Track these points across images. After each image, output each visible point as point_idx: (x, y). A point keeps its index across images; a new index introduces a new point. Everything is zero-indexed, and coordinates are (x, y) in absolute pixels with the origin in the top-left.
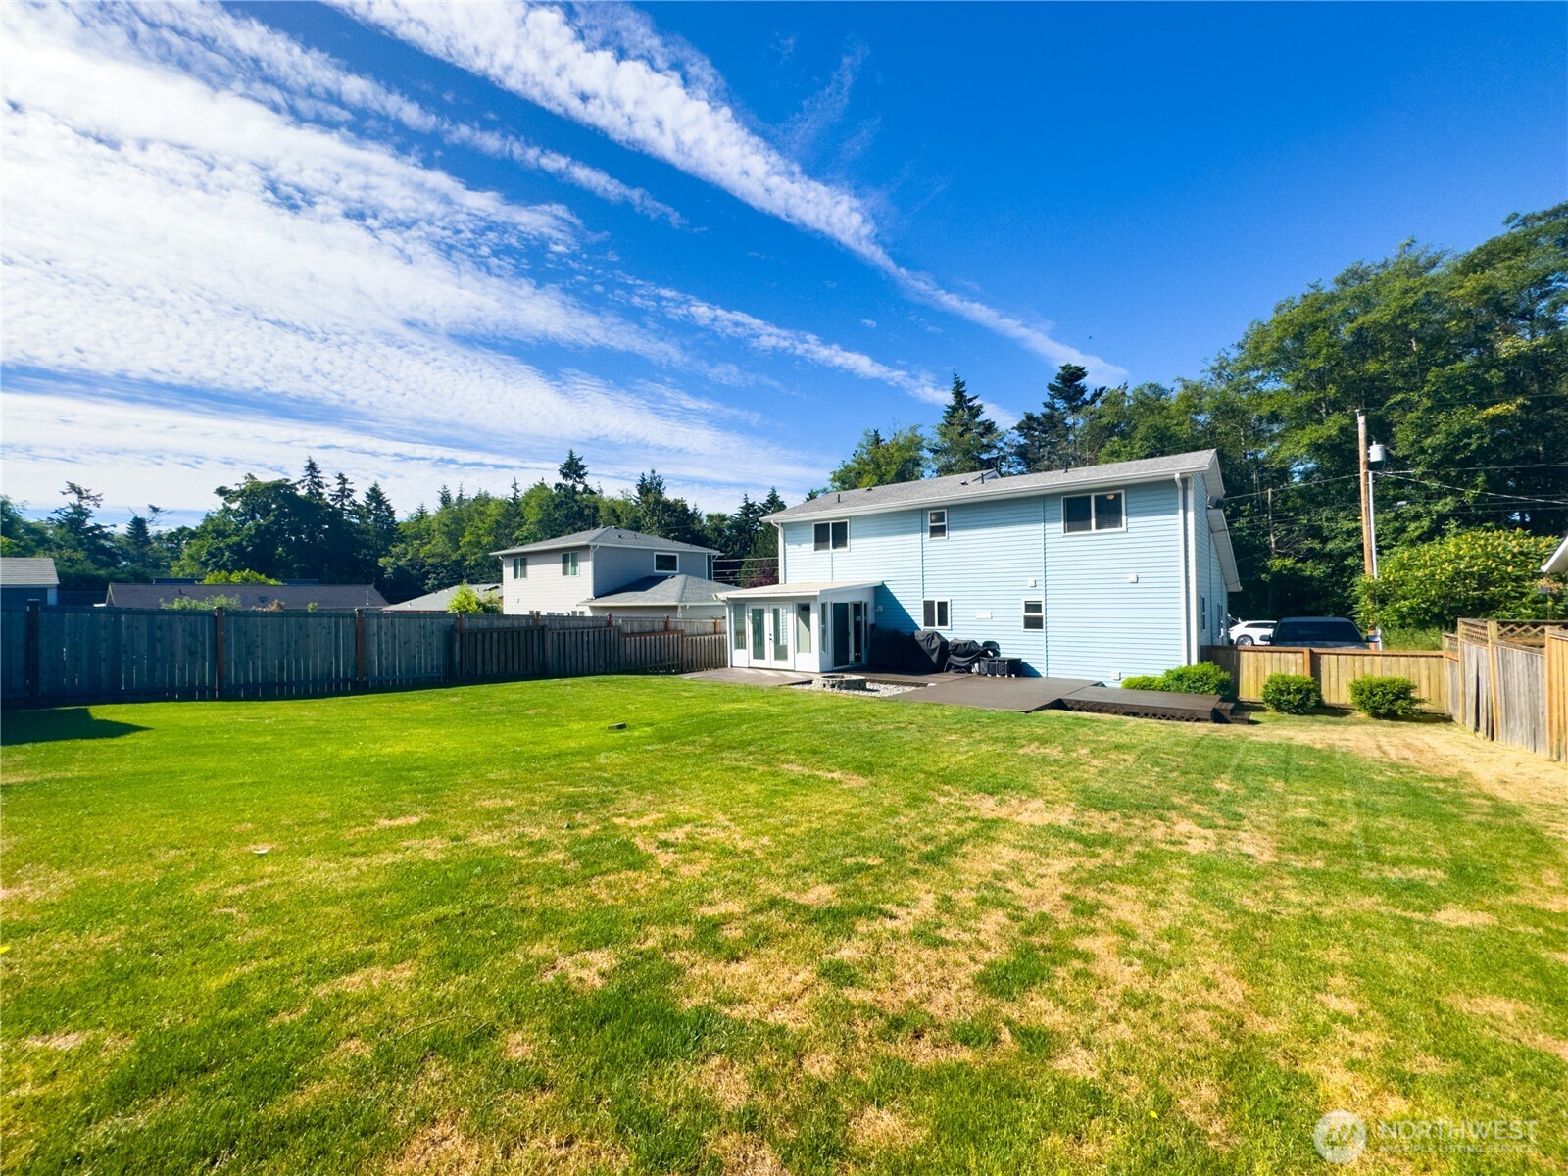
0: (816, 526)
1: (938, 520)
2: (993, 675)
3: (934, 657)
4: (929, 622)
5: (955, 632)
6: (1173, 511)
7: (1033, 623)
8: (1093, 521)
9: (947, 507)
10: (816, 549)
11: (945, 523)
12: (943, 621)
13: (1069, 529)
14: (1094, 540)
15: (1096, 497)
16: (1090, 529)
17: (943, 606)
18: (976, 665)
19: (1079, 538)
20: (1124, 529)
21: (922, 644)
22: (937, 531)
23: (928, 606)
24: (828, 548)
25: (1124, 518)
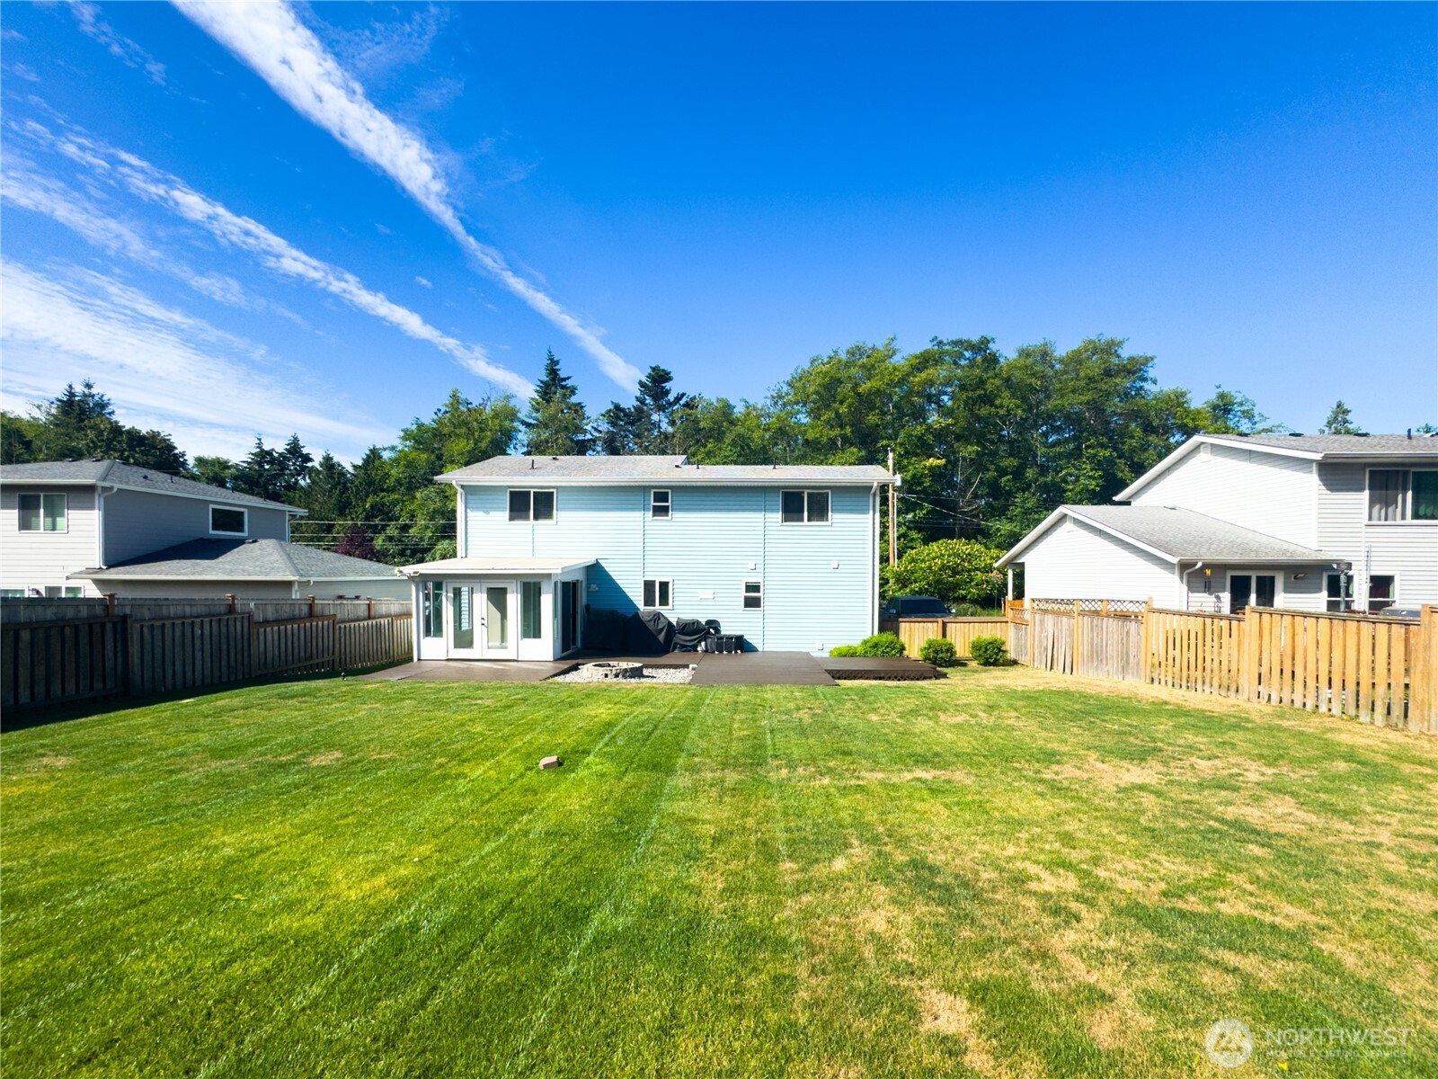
0: (511, 492)
1: (661, 500)
2: (721, 652)
3: (661, 637)
4: (649, 601)
5: (677, 611)
6: (865, 511)
7: (752, 603)
8: (806, 514)
9: (671, 487)
10: (511, 519)
11: (669, 504)
12: (664, 600)
13: (786, 519)
14: (806, 529)
15: (808, 494)
16: (802, 520)
17: (664, 586)
18: (703, 643)
19: (793, 526)
20: (829, 523)
21: (648, 624)
22: (661, 511)
23: (649, 586)
24: (527, 518)
25: (830, 513)
